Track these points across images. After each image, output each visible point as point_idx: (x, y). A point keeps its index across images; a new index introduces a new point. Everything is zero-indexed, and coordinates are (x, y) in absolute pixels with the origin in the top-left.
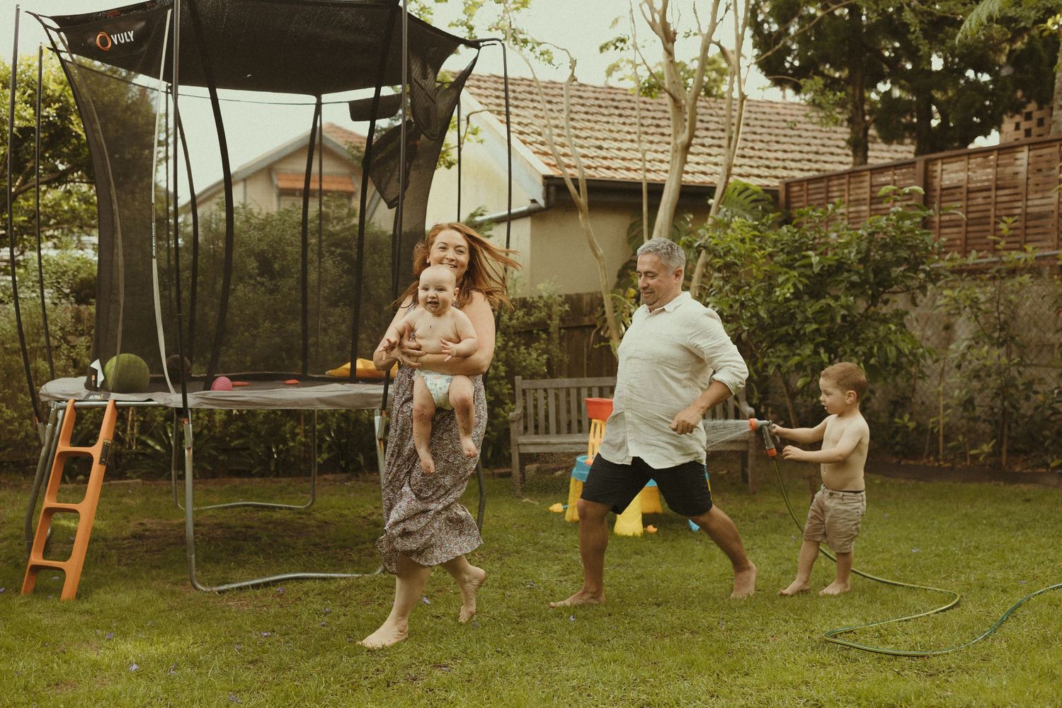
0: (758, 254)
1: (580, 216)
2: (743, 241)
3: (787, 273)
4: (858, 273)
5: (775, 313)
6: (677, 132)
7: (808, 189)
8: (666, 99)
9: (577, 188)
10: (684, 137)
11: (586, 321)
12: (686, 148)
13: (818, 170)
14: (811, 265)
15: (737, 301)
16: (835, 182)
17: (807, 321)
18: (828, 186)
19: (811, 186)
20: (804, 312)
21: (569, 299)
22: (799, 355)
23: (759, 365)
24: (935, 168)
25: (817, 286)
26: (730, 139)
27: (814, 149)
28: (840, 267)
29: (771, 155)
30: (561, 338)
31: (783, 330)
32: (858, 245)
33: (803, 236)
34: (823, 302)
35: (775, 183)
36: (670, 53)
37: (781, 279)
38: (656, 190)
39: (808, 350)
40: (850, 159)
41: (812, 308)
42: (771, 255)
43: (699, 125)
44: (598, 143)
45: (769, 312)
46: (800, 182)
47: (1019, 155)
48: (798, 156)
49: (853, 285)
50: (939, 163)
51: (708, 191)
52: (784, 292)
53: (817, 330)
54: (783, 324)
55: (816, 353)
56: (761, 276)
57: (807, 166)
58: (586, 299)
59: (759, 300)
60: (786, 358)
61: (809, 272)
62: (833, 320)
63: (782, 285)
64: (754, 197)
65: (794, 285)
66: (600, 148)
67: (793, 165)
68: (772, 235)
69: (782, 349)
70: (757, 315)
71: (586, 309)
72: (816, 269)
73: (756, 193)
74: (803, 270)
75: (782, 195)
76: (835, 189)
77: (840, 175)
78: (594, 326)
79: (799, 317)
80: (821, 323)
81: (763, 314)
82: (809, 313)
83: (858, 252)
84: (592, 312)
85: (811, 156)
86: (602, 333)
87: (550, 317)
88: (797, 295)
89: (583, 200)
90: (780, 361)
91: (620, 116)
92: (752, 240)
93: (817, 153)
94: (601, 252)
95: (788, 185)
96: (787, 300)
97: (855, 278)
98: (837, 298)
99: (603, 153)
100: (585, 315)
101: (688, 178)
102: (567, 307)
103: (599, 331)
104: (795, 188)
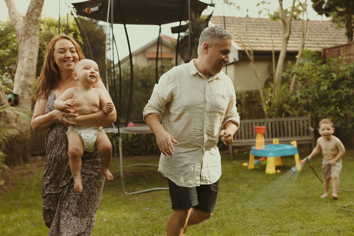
0: (314, 75)
1: (251, 64)
2: (309, 70)
3: (324, 81)
4: (350, 80)
5: (321, 95)
6: (284, 33)
7: (332, 51)
8: (280, 21)
9: (250, 53)
10: (287, 35)
11: (254, 100)
12: (288, 38)
13: (335, 44)
14: (333, 78)
15: (307, 91)
16: (341, 48)
17: (332, 97)
18: (339, 50)
20: (331, 94)
21: (248, 92)
22: (329, 110)
23: (315, 113)
25: (336, 85)
26: (304, 35)
27: (333, 37)
28: (344, 78)
29: (318, 39)
30: (245, 106)
31: (324, 101)
32: (350, 70)
33: (330, 68)
34: (338, 91)
35: (320, 49)
36: (281, 5)
37: (323, 83)
38: (277, 53)
39: (333, 108)
40: (347, 40)
41: (334, 93)
42: (319, 75)
43: (292, 30)
44: (257, 38)
45: (319, 95)
46: (329, 49)
48: (328, 39)
49: (348, 85)
51: (296, 53)
52: (324, 88)
53: (336, 101)
54: (323, 99)
55: (336, 109)
56: (315, 82)
57: (331, 43)
58: (254, 92)
59: (315, 91)
60: (325, 111)
61: (333, 80)
62: (342, 97)
63: (323, 85)
64: (312, 55)
65: (328, 85)
66: (257, 39)
67: (326, 43)
68: (319, 68)
69: (323, 108)
70: (314, 96)
71: (254, 96)
72: (335, 79)
73: (313, 53)
74: (331, 80)
75: (322, 54)
76: (341, 51)
77: (343, 46)
78: (256, 102)
79: (330, 96)
80: (337, 98)
81: (316, 95)
82: (333, 95)
83: (350, 73)
84: (256, 96)
85: (333, 39)
86: (260, 104)
87: (241, 98)
88: (329, 89)
89: (252, 58)
90: (323, 112)
91: (264, 28)
92: (312, 70)
93: (335, 38)
94: (259, 75)
95: (325, 50)
96: (325, 91)
97: (349, 82)
98: (343, 89)
99: (258, 41)
100: (254, 98)
101: (289, 49)
103: (258, 103)
104: (327, 51)
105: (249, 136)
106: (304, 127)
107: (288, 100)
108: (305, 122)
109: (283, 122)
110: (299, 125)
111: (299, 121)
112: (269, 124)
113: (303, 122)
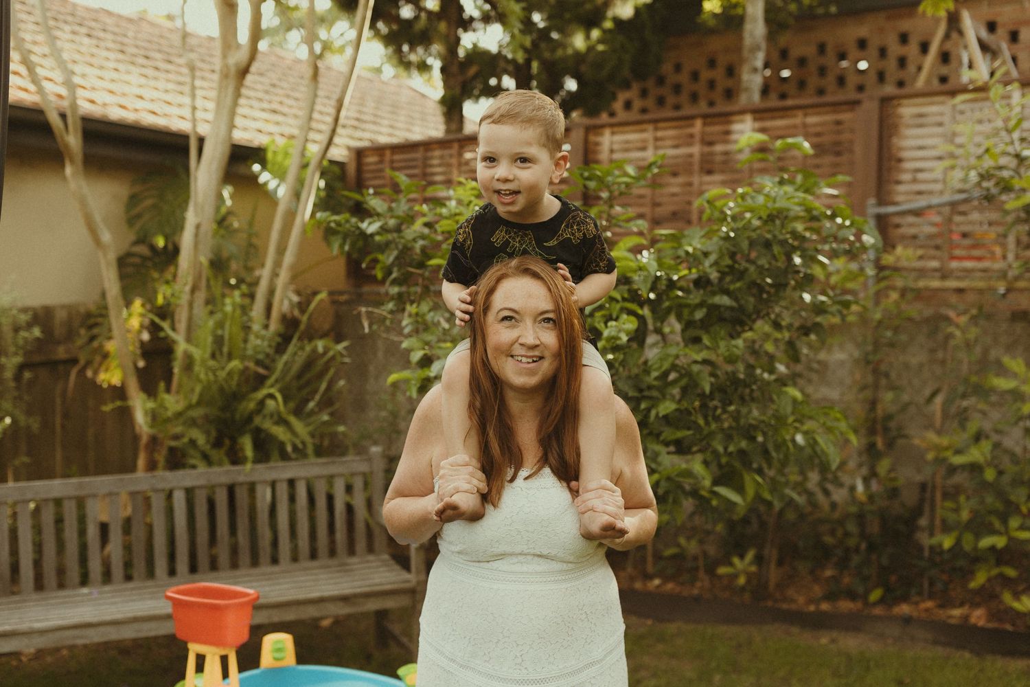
1: (68, 170)
7: (392, 162)
10: (241, 55)
11: (61, 352)
12: (243, 74)
16: (437, 153)
18: (426, 159)
19: (397, 157)
24: (599, 139)
47: (736, 127)
50: (607, 132)
58: (61, 315)
71: (59, 331)
75: (351, 170)
76: (435, 162)
78: (74, 361)
84: (70, 335)
86: (89, 374)
89: (73, 141)
100: (59, 343)
102: (37, 332)
103: (82, 372)
104: (371, 159)
105: (61, 571)
106: (350, 509)
107: (261, 371)
108: (358, 483)
109: (252, 487)
110: (330, 498)
111: (330, 479)
112: (179, 498)
113: (349, 489)
